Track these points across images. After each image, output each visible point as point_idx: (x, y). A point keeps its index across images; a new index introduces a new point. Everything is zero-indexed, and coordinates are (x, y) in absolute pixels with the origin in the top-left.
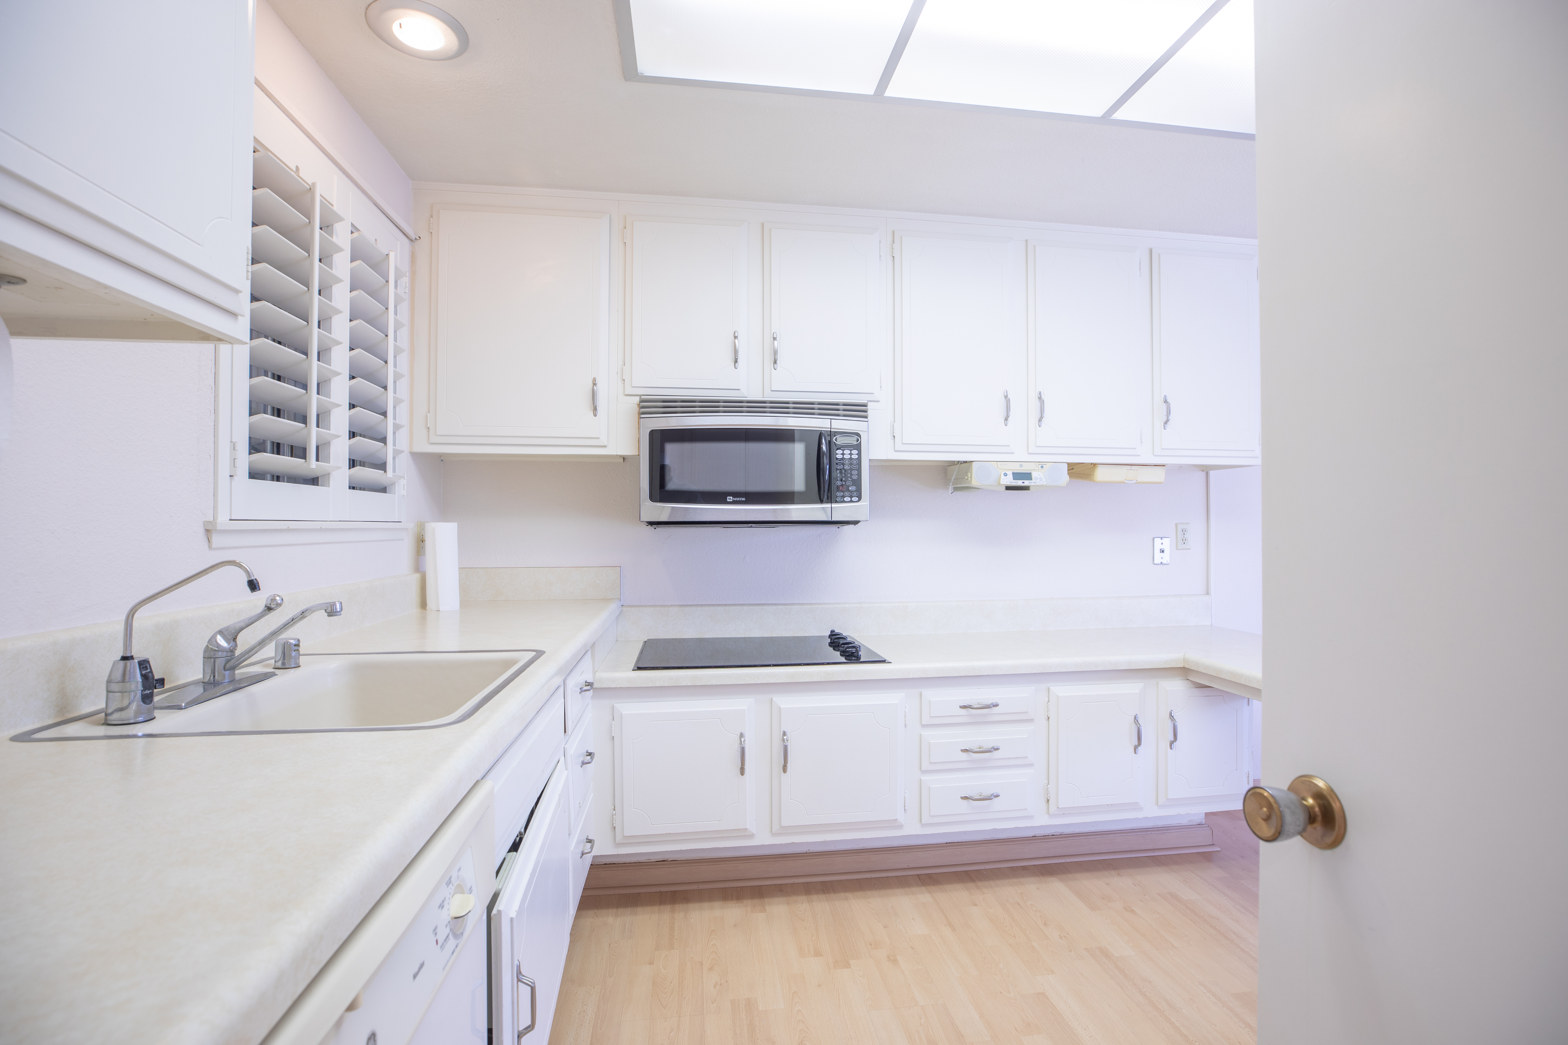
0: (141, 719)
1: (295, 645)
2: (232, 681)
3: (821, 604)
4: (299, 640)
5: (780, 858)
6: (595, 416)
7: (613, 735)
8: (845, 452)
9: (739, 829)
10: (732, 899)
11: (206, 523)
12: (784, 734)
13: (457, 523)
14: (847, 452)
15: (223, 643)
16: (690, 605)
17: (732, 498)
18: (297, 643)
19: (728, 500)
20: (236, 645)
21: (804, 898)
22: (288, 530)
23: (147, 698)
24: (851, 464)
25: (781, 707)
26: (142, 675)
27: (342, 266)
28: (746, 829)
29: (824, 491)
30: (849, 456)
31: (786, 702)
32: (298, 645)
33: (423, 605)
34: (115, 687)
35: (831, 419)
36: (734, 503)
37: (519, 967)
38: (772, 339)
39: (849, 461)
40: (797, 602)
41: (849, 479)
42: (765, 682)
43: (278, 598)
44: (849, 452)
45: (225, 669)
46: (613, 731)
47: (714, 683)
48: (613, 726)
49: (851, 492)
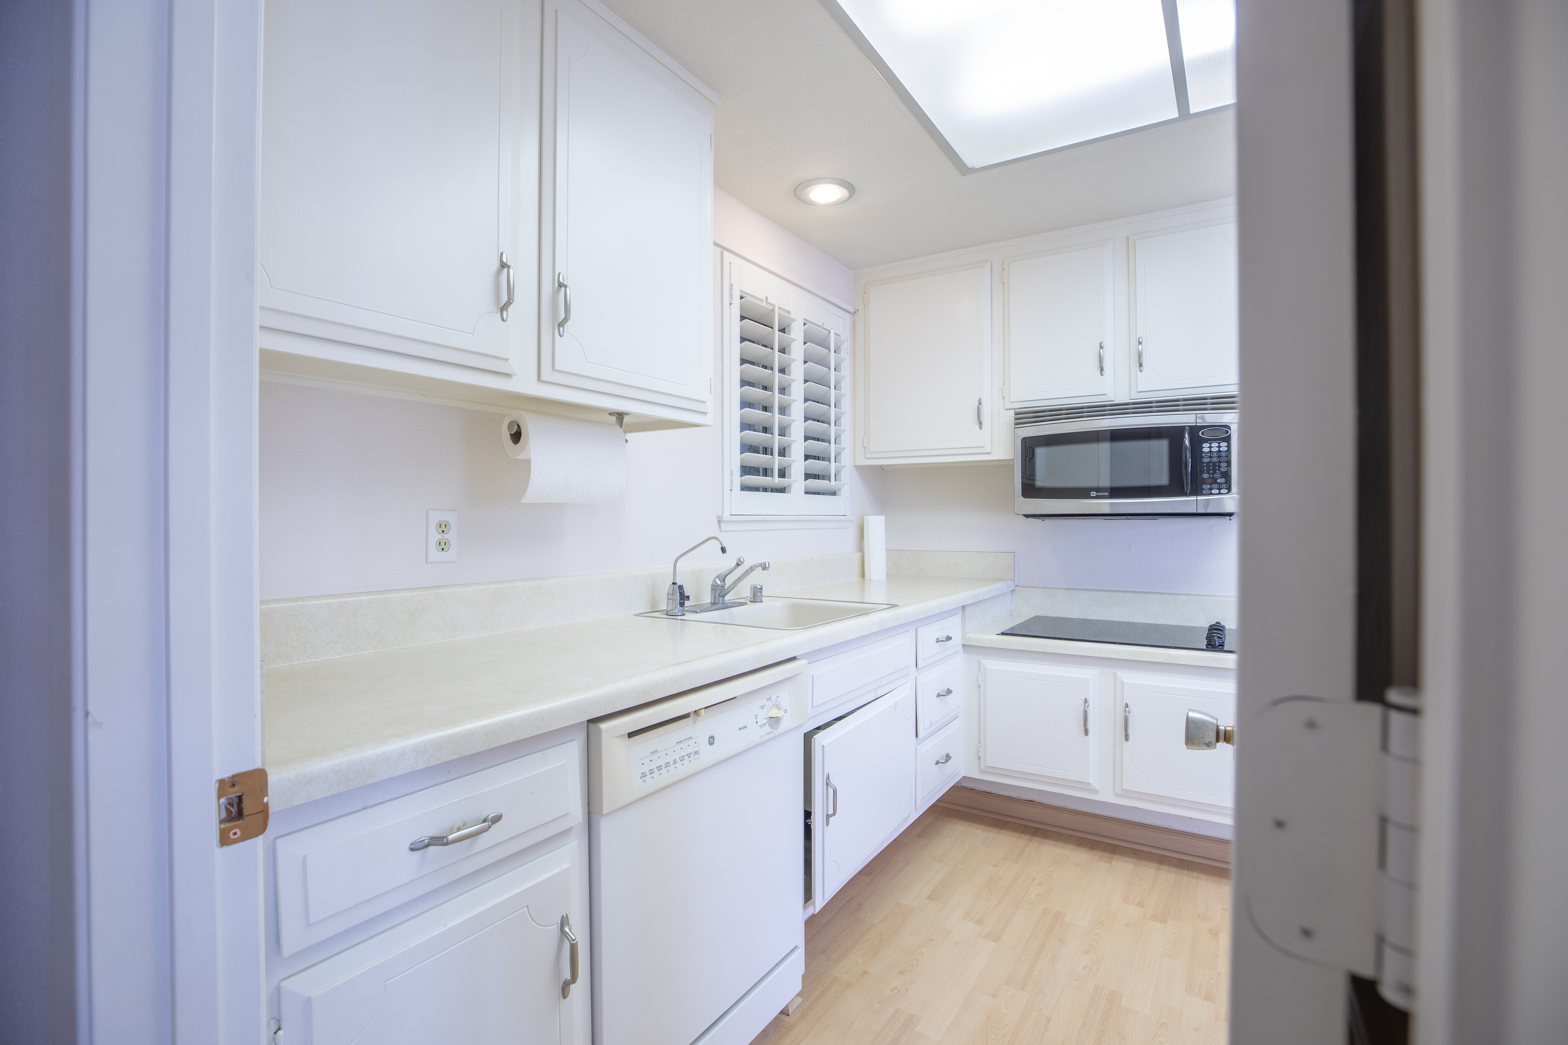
0: (679, 614)
1: (759, 589)
2: (724, 603)
3: (1211, 596)
4: (762, 586)
5: (1139, 825)
6: (981, 429)
7: (979, 684)
8: (1212, 445)
9: (1083, 782)
10: (1085, 847)
11: (718, 517)
12: (1127, 706)
13: (884, 516)
14: (1215, 445)
15: (719, 582)
16: (1076, 589)
17: (1095, 493)
18: (761, 588)
19: (1092, 495)
20: (725, 584)
21: (1155, 865)
22: (764, 521)
23: (682, 604)
24: (1219, 457)
25: (1124, 681)
26: (679, 592)
27: (797, 351)
28: (1090, 783)
29: (1187, 484)
30: (1218, 449)
31: (1130, 678)
32: (761, 589)
33: (863, 575)
34: (670, 597)
35: (1196, 414)
36: (1097, 497)
37: (828, 777)
38: (1138, 344)
39: (1217, 454)
40: (1185, 593)
41: (1217, 471)
42: (1107, 656)
43: (742, 559)
44: (1217, 445)
45: (720, 597)
46: (979, 681)
47: (1061, 652)
48: (979, 677)
49: (1219, 484)
